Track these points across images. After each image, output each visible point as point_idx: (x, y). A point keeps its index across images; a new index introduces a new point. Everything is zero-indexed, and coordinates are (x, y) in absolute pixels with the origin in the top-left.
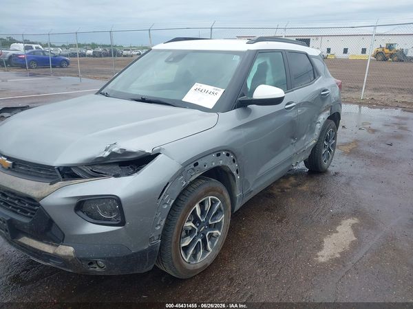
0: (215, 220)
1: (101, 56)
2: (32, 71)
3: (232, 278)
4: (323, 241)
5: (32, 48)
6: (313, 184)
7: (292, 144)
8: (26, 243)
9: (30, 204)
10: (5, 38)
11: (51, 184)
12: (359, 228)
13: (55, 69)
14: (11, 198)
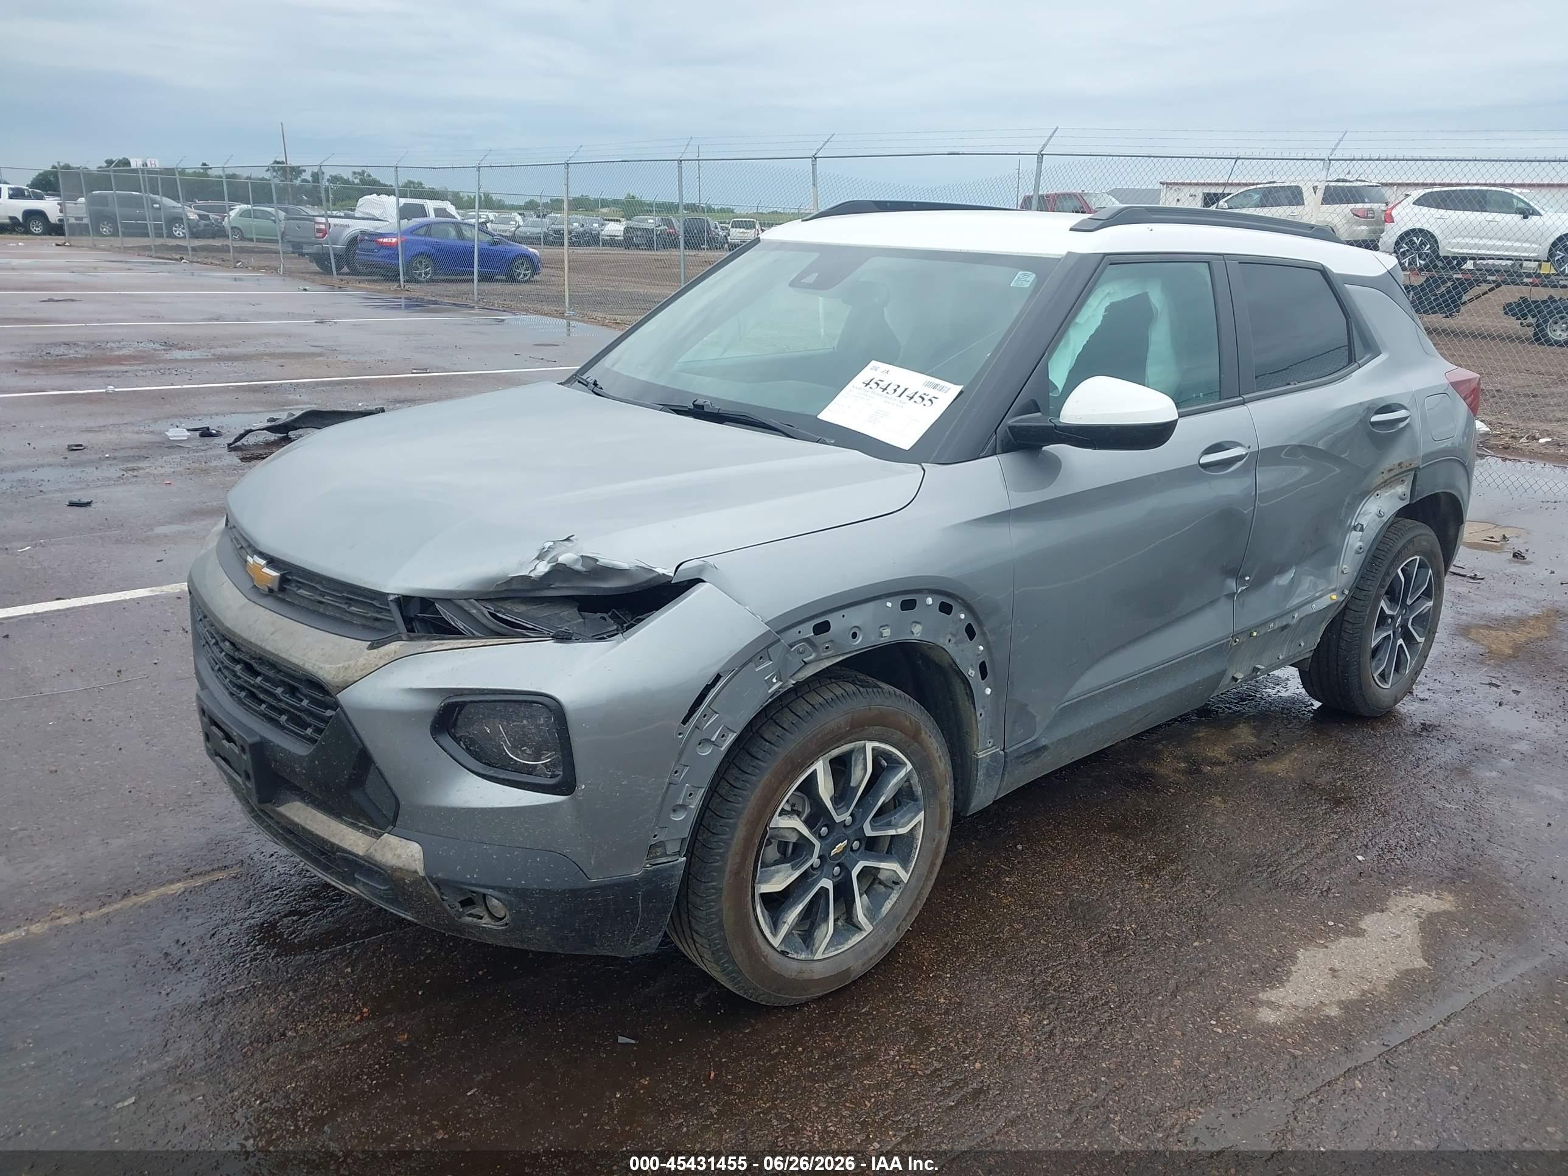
0: (889, 825)
1: (649, 246)
2: (417, 291)
3: (928, 1030)
4: (1293, 959)
5: (422, 212)
6: (1319, 755)
7: (1231, 596)
8: (296, 819)
9: (314, 701)
10: (347, 174)
11: (371, 647)
12: (1453, 931)
13: (487, 287)
14: (267, 679)
